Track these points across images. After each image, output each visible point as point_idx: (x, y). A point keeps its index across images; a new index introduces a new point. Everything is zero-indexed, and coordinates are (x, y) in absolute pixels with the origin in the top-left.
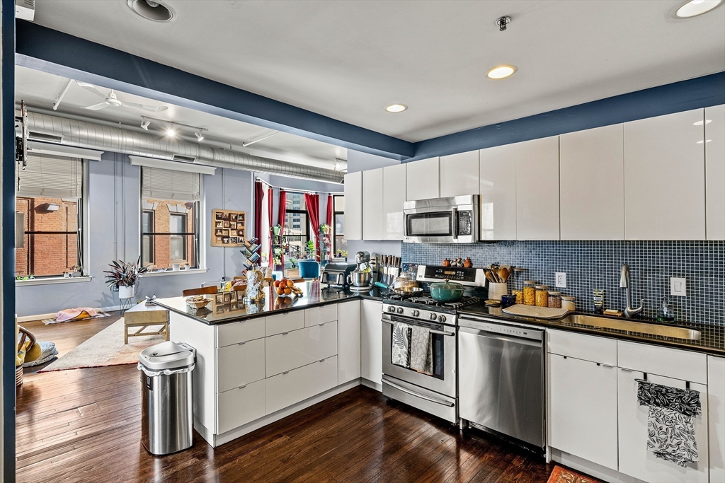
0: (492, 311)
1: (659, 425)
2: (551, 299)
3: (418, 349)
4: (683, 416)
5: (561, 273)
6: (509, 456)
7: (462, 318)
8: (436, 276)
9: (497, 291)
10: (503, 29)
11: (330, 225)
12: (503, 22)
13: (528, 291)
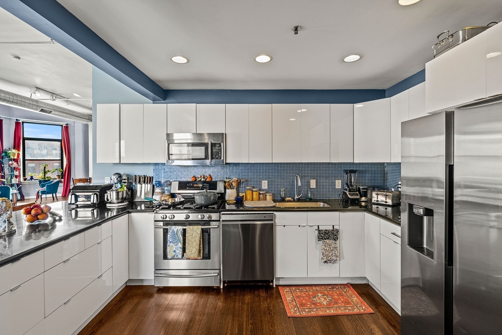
0: (227, 207)
1: (326, 248)
2: (261, 196)
3: (192, 243)
4: (334, 241)
5: (265, 181)
6: (256, 292)
7: (223, 214)
8: (188, 188)
9: (231, 195)
10: (296, 33)
11: (18, 150)
12: (296, 29)
13: (249, 193)
